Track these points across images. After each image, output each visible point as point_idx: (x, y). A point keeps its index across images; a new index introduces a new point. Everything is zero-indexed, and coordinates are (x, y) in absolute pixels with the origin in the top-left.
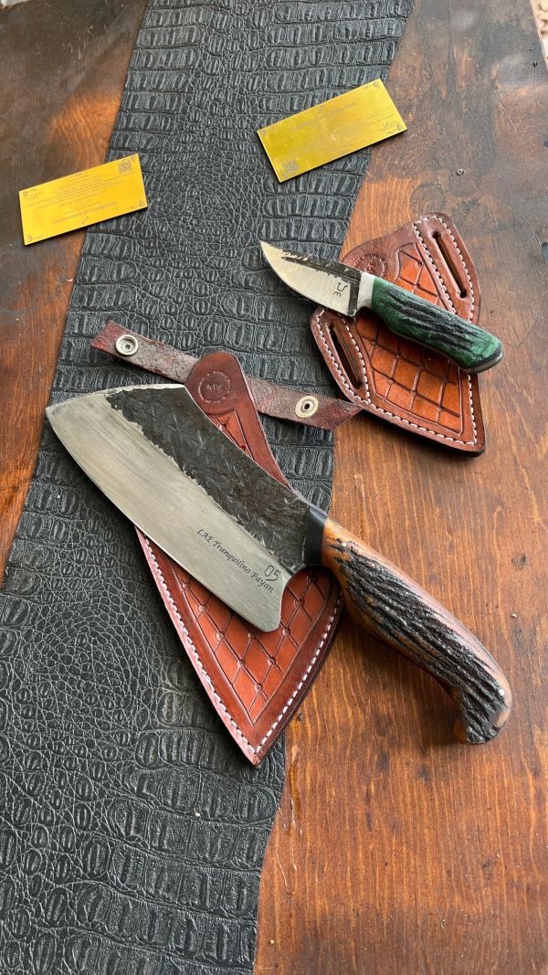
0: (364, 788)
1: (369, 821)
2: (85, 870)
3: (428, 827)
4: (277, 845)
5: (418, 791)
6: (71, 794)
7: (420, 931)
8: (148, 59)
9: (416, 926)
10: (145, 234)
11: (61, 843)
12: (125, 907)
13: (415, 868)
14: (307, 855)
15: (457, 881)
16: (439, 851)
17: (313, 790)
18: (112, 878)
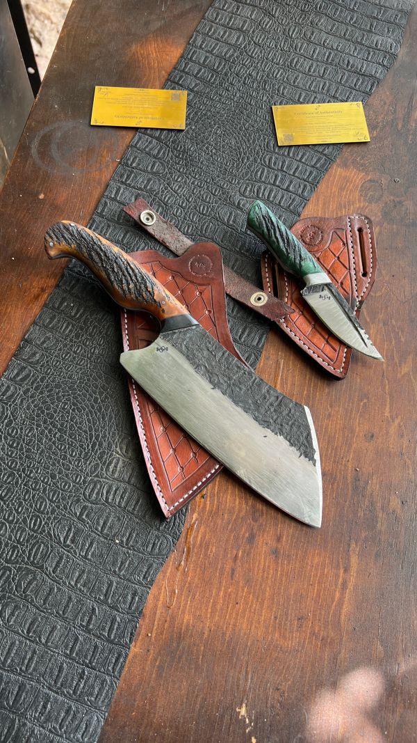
0: (235, 552)
1: (233, 573)
2: (29, 558)
3: (270, 587)
4: (168, 574)
5: (270, 562)
6: (31, 507)
7: (248, 649)
8: (210, 29)
9: (246, 646)
10: (178, 147)
11: (16, 537)
12: (51, 589)
13: (255, 610)
14: (187, 585)
15: (279, 625)
16: (272, 604)
17: (201, 545)
18: (47, 568)
